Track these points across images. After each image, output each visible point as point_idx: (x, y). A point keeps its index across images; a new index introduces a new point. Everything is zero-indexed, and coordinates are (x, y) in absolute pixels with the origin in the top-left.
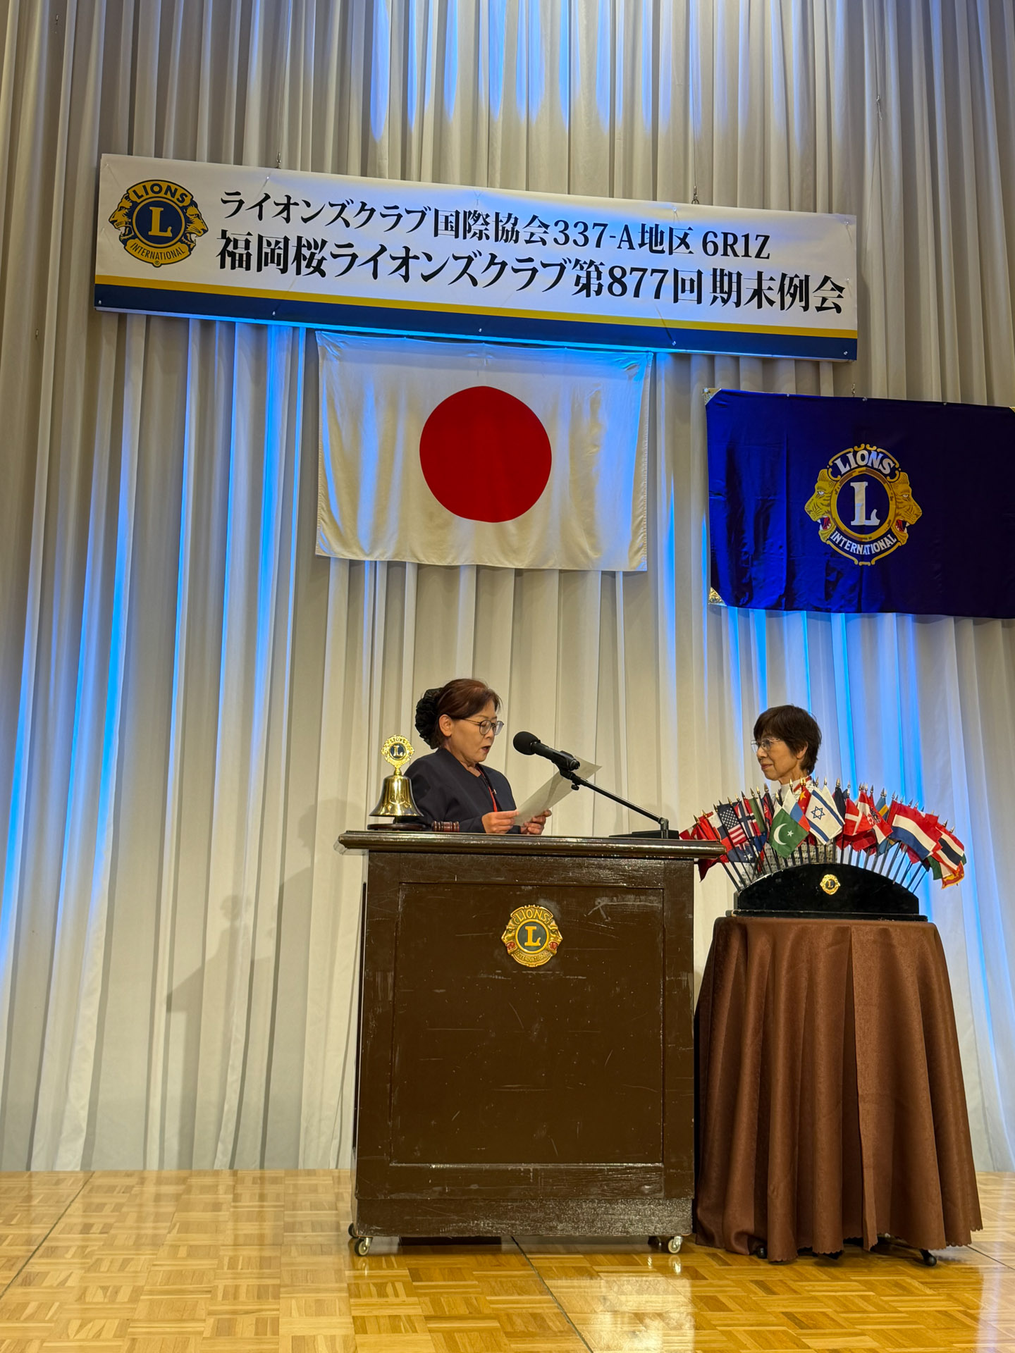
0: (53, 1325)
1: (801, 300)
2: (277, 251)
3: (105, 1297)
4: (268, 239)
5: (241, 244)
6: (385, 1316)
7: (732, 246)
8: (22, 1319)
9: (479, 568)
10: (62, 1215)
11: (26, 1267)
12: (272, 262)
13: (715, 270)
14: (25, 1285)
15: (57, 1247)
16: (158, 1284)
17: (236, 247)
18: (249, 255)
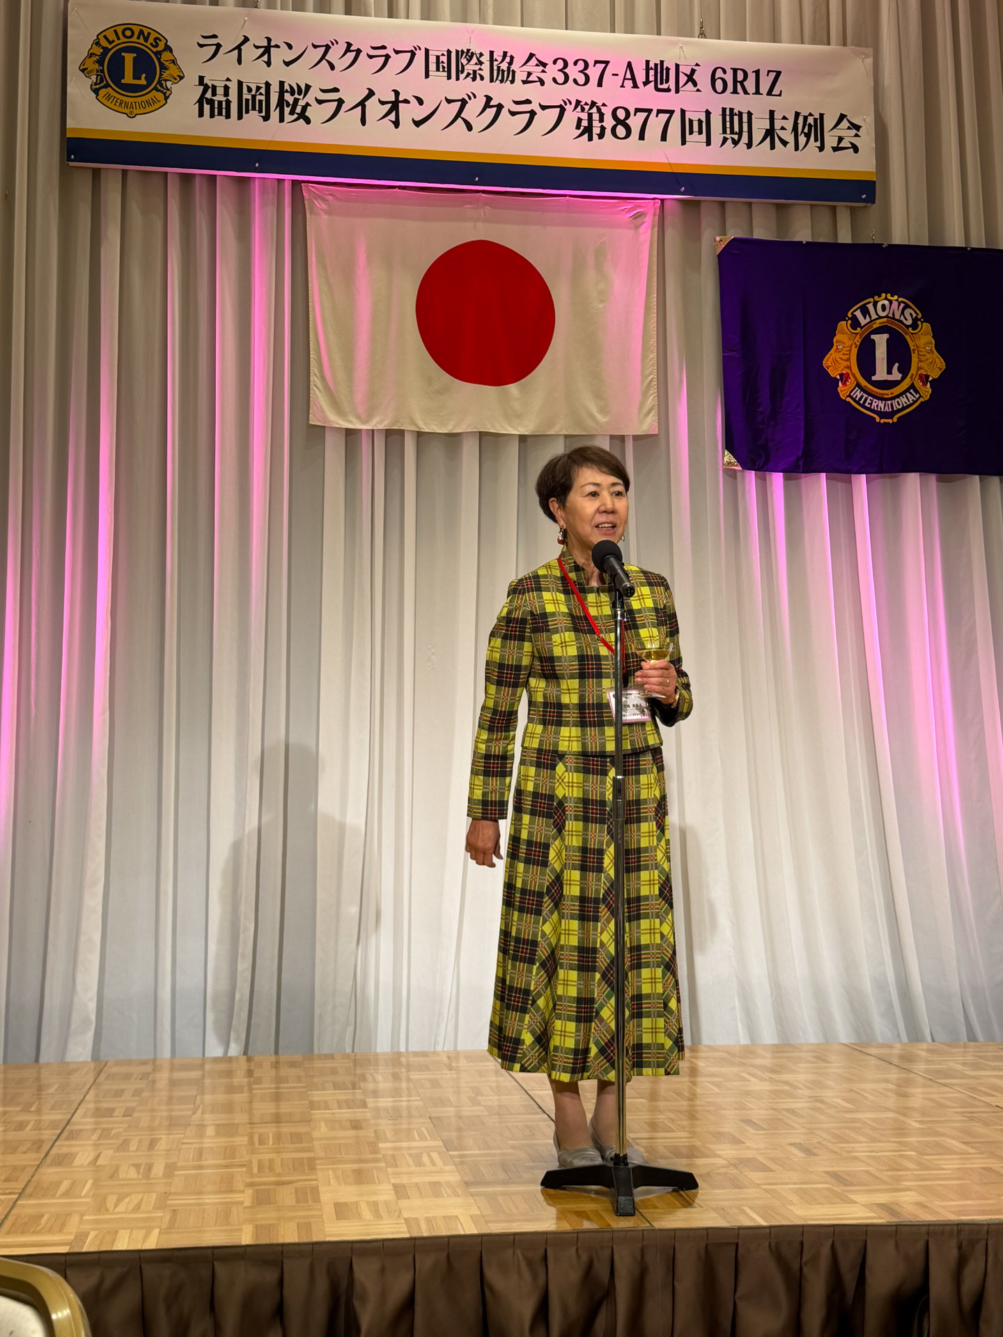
0: (88, 1200)
1: (816, 140)
2: (258, 97)
3: (138, 1173)
4: (248, 84)
5: (220, 91)
6: (425, 1182)
7: (742, 83)
8: (58, 1195)
9: (482, 435)
10: (82, 1101)
11: (54, 1149)
12: (254, 109)
13: (724, 110)
14: (55, 1165)
15: (81, 1131)
16: (191, 1160)
17: (214, 94)
18: (228, 102)
